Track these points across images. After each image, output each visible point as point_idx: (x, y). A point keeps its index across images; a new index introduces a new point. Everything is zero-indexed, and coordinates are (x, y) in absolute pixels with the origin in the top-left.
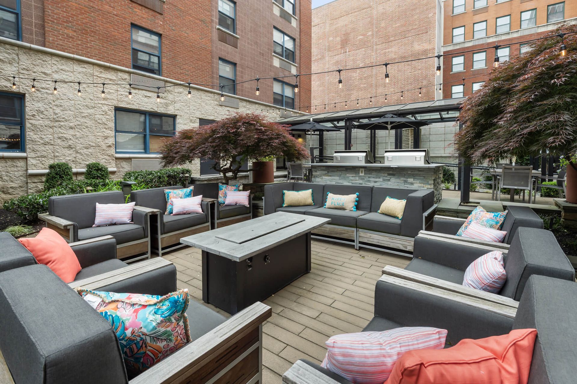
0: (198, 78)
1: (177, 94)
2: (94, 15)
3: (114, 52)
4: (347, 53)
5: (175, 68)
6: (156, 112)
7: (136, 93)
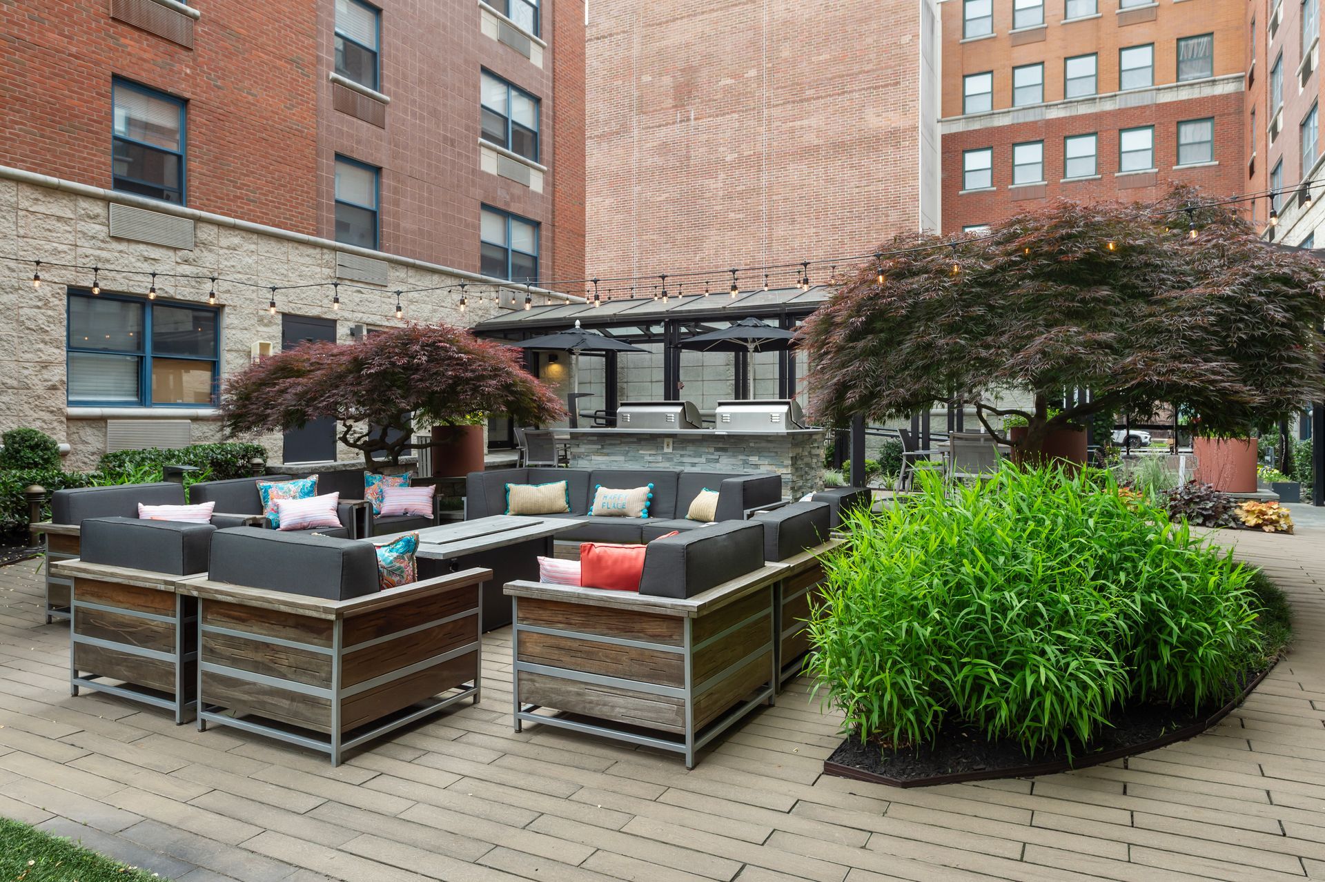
0: (280, 208)
1: (227, 251)
2: (21, 57)
3: (70, 149)
4: (692, 123)
5: (221, 184)
6: (172, 298)
7: (121, 252)
